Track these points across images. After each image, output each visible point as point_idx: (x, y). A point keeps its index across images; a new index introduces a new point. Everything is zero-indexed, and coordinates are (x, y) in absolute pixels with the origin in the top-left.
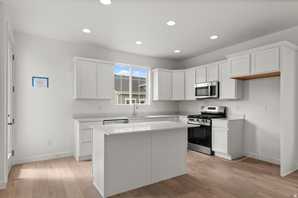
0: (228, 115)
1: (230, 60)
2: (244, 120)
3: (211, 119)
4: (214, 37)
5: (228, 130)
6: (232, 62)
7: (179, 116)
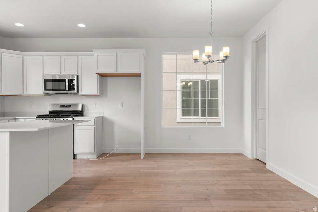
0: (85, 113)
1: (96, 54)
2: (103, 117)
3: (74, 117)
4: (82, 25)
5: (94, 127)
6: (98, 56)
7: (17, 118)
